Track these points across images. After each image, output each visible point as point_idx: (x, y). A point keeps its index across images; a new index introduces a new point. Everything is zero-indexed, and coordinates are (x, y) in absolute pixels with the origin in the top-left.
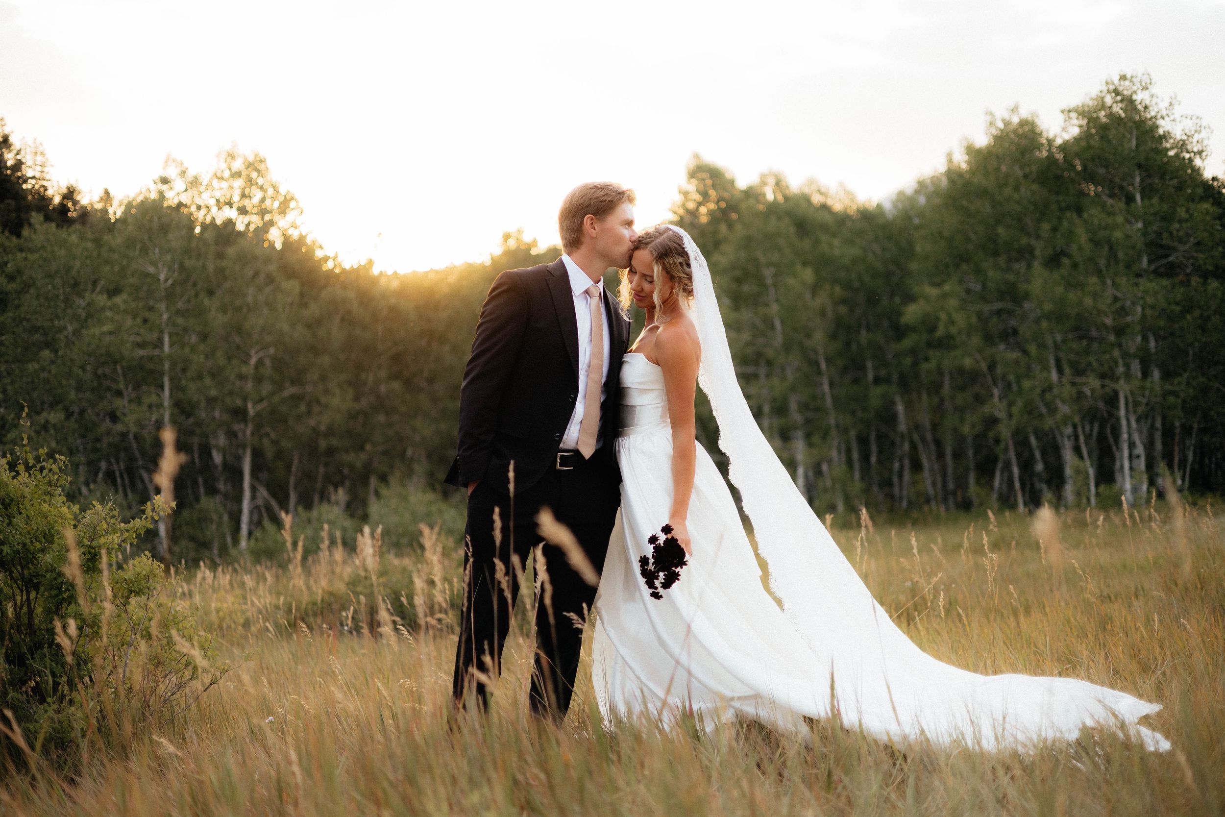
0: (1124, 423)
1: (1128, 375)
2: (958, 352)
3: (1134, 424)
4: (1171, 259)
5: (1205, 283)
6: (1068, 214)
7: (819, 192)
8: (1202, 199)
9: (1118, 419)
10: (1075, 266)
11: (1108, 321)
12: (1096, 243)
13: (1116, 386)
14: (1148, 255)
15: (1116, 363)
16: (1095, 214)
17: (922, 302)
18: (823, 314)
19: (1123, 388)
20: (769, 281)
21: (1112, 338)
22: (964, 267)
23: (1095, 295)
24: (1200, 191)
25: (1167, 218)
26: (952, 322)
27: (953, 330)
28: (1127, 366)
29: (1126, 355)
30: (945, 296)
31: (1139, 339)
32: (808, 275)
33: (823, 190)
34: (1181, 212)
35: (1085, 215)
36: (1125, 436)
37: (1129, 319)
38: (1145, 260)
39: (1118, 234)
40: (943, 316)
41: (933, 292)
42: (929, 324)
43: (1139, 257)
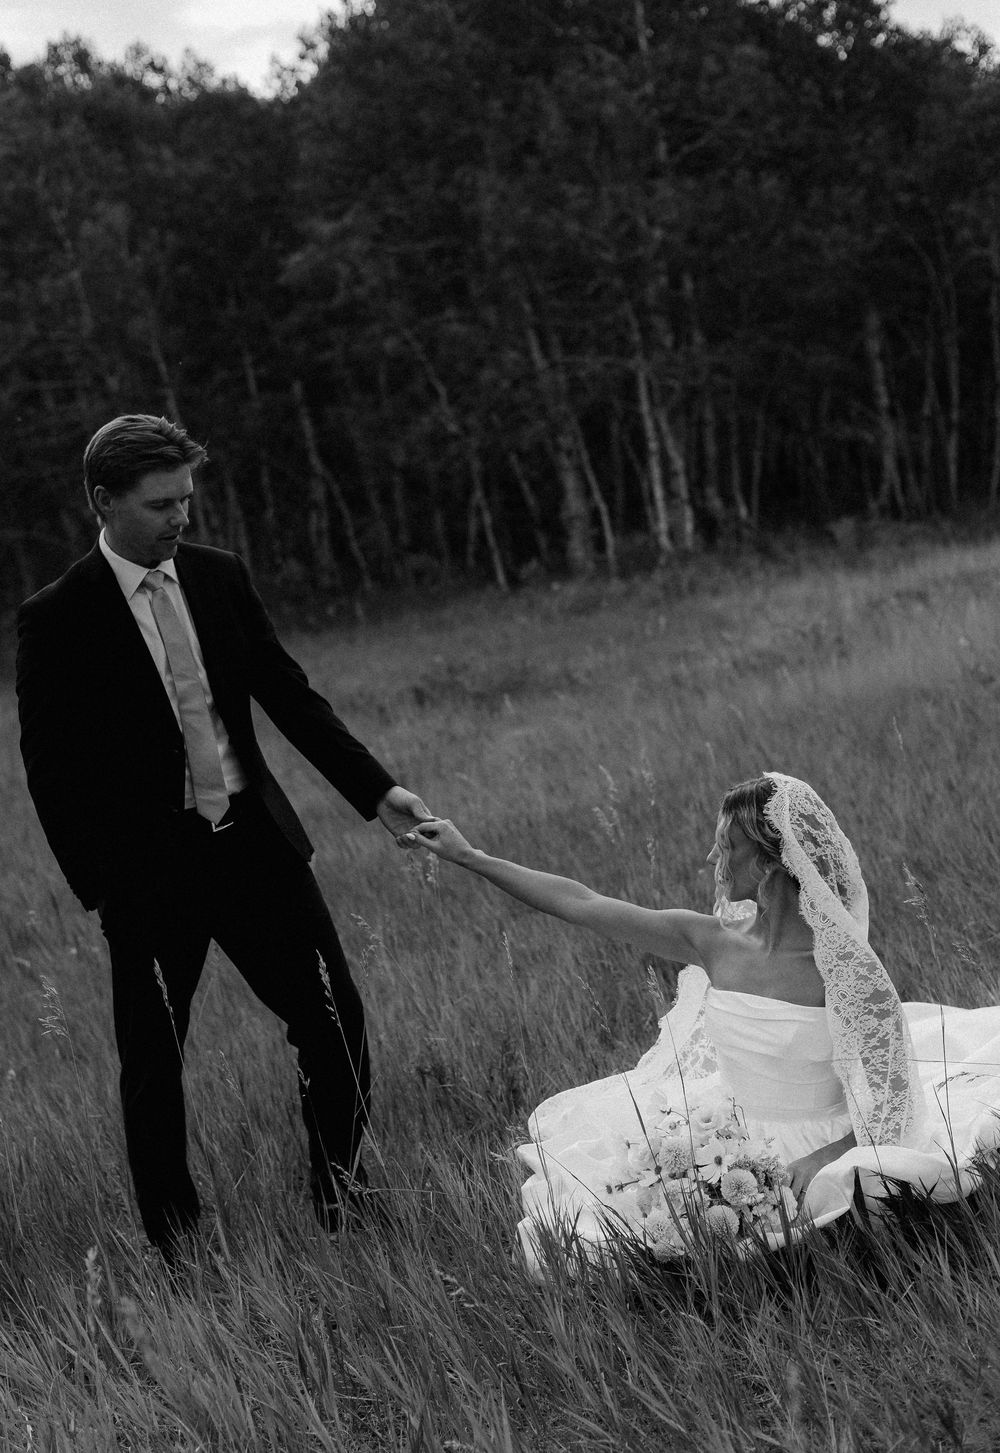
0: (649, 424)
1: (650, 344)
2: (376, 328)
3: (664, 426)
4: (702, 142)
5: (755, 181)
6: (530, 79)
7: (153, 66)
8: (743, 38)
9: (639, 417)
10: (546, 169)
11: (609, 257)
12: (577, 126)
13: (631, 364)
14: (667, 139)
15: (627, 324)
16: (571, 75)
17: (311, 248)
18: (151, 280)
19: (642, 368)
20: (61, 231)
21: (618, 283)
22: (374, 181)
23: (583, 217)
24: (739, 23)
25: (692, 73)
26: (358, 280)
27: (360, 291)
28: (646, 329)
29: (641, 310)
30: (345, 234)
31: (663, 280)
32: (117, 215)
33: (158, 63)
34: (710, 64)
35: (557, 80)
36: (653, 445)
37: (640, 251)
38: (662, 148)
39: (610, 109)
40: (344, 270)
41: (326, 228)
42: (322, 284)
43: (652, 142)
